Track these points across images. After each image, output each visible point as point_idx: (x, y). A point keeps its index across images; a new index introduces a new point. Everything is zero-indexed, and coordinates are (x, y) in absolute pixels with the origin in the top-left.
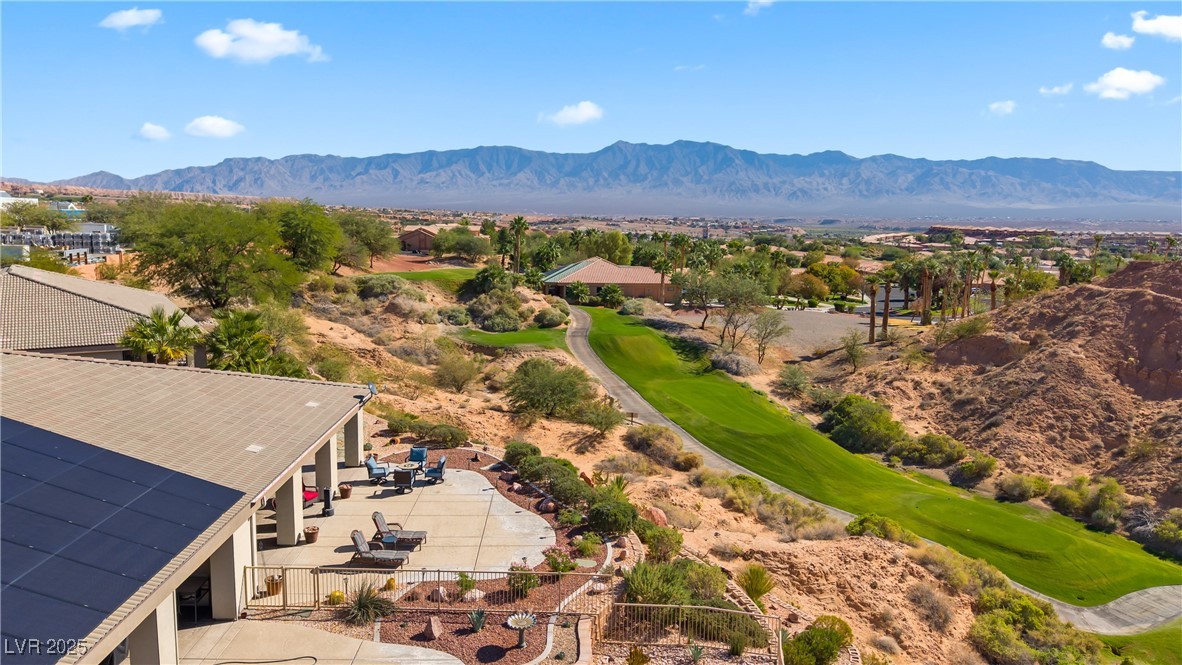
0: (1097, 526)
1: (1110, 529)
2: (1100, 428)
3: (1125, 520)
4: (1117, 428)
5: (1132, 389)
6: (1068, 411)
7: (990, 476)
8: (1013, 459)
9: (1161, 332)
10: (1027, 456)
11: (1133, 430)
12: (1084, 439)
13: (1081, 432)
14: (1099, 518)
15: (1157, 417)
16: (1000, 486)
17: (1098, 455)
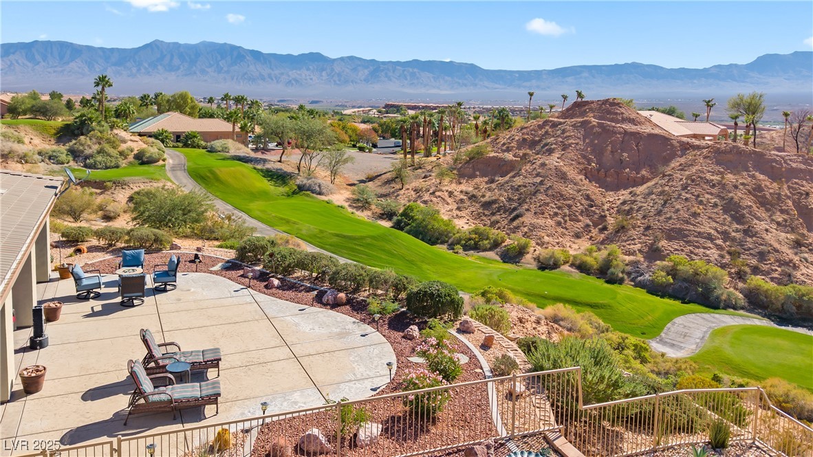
0: (612, 281)
1: (621, 281)
2: (586, 212)
3: (629, 274)
4: (597, 211)
5: (597, 185)
6: (564, 202)
7: (528, 253)
8: (540, 239)
9: (607, 146)
10: (548, 236)
11: (607, 212)
12: (579, 221)
13: (576, 216)
14: (613, 274)
15: (619, 202)
16: (537, 259)
17: (590, 231)
